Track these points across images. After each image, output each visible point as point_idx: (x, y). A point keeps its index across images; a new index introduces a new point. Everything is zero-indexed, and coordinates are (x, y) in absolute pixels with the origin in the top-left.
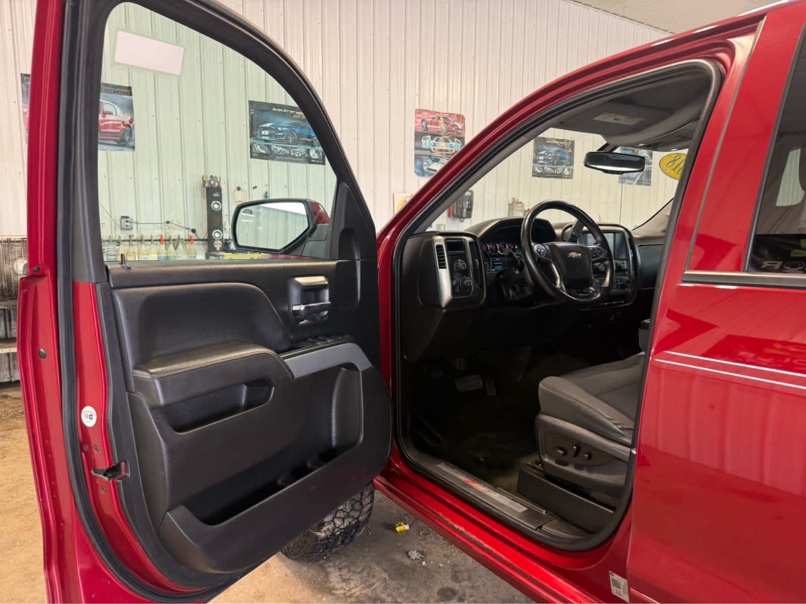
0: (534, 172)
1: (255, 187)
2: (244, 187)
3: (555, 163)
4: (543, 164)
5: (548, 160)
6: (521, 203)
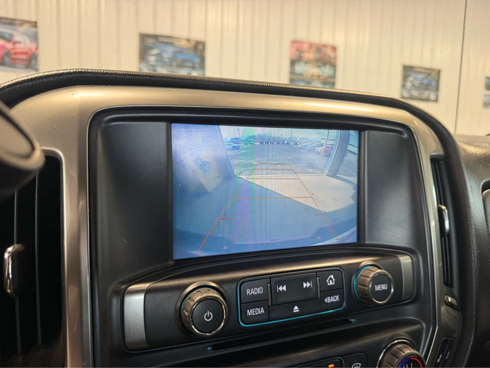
3: (422, 89)
4: (410, 90)
5: (414, 86)
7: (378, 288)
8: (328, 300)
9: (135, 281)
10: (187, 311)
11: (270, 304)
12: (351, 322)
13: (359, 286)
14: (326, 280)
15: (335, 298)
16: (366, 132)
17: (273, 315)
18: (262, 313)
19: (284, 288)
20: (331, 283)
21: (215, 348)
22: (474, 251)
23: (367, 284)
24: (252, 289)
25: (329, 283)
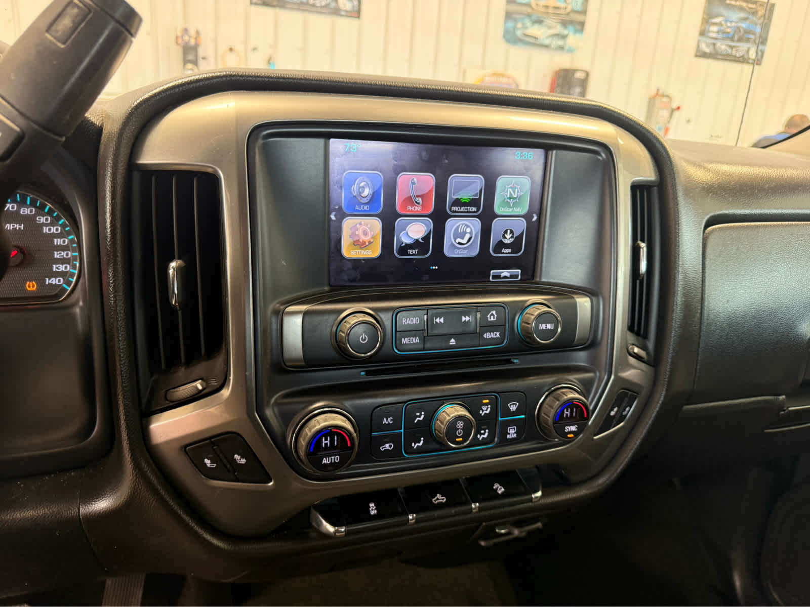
0: (698, 49)
1: (254, 49)
2: (240, 48)
3: (736, 38)
4: (716, 39)
5: (724, 33)
6: (668, 96)
7: (542, 327)
8: (487, 335)
9: (292, 303)
10: (343, 332)
11: (426, 334)
12: (514, 363)
13: (523, 324)
14: (487, 315)
15: (496, 334)
16: (554, 152)
17: (428, 345)
18: (417, 342)
19: (442, 320)
20: (492, 319)
21: (368, 373)
22: (679, 299)
23: (530, 322)
24: (408, 319)
25: (490, 318)
